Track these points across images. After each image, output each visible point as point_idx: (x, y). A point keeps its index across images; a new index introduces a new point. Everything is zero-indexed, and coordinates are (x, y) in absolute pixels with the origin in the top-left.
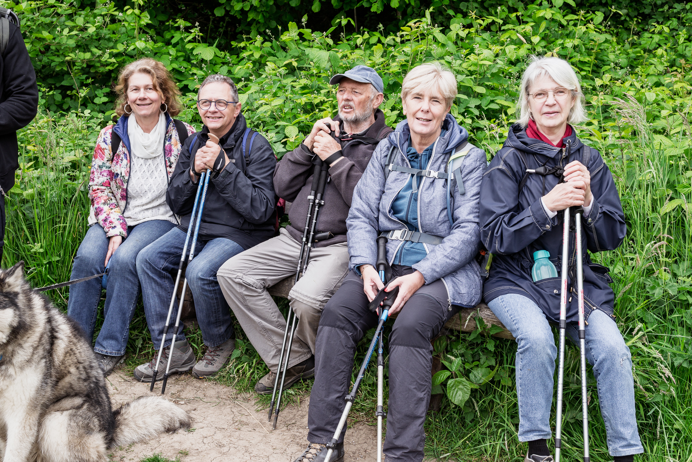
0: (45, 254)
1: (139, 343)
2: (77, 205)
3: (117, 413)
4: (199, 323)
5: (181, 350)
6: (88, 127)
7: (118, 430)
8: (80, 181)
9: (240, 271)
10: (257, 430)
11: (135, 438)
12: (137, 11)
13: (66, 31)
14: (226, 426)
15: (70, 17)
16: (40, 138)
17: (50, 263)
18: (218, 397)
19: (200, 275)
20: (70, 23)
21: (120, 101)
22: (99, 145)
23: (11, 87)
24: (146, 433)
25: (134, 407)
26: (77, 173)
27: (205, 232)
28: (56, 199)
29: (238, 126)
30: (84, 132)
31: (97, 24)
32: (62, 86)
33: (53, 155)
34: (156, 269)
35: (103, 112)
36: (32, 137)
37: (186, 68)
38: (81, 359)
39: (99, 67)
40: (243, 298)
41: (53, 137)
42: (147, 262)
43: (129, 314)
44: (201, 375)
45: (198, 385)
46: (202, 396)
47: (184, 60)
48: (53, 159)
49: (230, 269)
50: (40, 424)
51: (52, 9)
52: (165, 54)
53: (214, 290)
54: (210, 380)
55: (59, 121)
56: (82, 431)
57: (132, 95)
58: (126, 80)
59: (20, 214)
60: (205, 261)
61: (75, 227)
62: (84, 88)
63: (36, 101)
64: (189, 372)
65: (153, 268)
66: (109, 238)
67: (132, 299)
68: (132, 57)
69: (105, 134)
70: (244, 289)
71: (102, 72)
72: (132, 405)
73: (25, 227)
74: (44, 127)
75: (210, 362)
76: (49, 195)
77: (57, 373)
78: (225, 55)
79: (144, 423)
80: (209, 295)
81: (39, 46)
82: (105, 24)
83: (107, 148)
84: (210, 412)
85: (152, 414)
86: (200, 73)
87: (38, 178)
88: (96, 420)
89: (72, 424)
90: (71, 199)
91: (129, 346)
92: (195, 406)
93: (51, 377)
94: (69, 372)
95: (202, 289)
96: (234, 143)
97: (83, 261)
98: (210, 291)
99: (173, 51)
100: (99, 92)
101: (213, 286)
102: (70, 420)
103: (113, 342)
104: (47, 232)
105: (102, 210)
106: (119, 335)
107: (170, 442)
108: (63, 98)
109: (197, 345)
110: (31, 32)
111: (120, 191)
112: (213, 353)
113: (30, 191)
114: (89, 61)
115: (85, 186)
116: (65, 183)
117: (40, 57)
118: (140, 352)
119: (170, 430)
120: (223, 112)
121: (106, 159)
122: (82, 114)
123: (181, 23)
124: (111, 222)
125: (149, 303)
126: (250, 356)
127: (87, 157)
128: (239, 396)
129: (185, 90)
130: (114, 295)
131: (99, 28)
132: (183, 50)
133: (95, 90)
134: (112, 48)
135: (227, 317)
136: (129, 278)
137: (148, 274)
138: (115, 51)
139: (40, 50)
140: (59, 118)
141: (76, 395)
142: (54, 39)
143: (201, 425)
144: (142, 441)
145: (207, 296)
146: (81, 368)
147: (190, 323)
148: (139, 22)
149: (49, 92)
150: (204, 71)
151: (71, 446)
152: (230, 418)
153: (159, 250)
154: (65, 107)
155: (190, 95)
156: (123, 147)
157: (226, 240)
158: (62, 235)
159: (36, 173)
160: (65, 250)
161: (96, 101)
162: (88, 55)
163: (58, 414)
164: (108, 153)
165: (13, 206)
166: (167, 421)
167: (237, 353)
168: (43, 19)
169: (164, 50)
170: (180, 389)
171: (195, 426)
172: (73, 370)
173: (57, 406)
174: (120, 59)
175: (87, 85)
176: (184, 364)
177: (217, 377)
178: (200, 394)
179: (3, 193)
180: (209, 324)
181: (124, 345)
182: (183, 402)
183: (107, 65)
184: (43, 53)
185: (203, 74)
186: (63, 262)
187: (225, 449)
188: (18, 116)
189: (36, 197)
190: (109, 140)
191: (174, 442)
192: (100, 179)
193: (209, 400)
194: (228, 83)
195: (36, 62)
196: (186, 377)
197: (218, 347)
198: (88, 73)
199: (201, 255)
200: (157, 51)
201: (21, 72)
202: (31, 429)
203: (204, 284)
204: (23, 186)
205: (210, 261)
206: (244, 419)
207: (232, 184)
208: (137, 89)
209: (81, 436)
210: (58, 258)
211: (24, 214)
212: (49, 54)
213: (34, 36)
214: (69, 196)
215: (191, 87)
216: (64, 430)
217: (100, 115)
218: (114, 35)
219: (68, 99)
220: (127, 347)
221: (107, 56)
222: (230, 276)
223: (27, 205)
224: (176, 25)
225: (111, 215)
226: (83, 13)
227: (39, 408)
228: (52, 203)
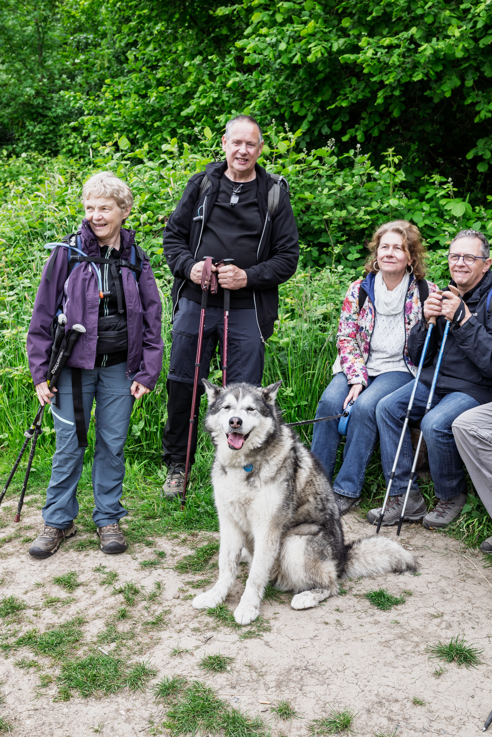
0: (294, 398)
1: (374, 489)
2: (326, 353)
3: (349, 547)
4: (432, 475)
5: (413, 499)
6: (341, 282)
7: (349, 563)
8: (330, 332)
9: (476, 424)
10: (483, 584)
11: (364, 572)
12: (392, 170)
13: (326, 191)
14: (451, 576)
15: (330, 178)
16: (297, 291)
17: (298, 407)
18: (446, 549)
19: (434, 427)
20: (329, 184)
21: (371, 258)
22: (347, 299)
23: (277, 247)
24: (374, 569)
25: (365, 544)
26: (328, 325)
27: (442, 385)
28: (308, 348)
29: (485, 281)
30: (336, 286)
31: (355, 183)
32: (320, 243)
33: (307, 307)
34: (394, 418)
35: (355, 268)
36: (290, 291)
37: (438, 224)
38: (319, 491)
39: (353, 225)
40: (476, 451)
41: (308, 292)
42: (385, 410)
43: (365, 459)
44: (432, 526)
45: (428, 535)
46: (430, 545)
47: (437, 216)
48: (308, 311)
49: (465, 420)
50: (282, 544)
51: (315, 171)
52: (418, 210)
53: (448, 443)
54: (440, 531)
55: (314, 277)
56: (317, 556)
57: (381, 252)
58: (379, 238)
59: (276, 360)
60: (440, 414)
61: (322, 375)
62: (339, 245)
63: (297, 259)
64: (420, 521)
65: (392, 417)
66: (351, 386)
67: (369, 445)
68: (385, 214)
69: (353, 288)
70: (477, 442)
71: (357, 230)
72: (364, 542)
73: (279, 373)
74: (300, 282)
75: (441, 515)
76: (301, 344)
77: (298, 498)
78: (480, 210)
79: (373, 560)
80: (443, 447)
81: (301, 206)
82: (362, 183)
83: (355, 302)
84: (437, 561)
85: (381, 553)
86: (452, 230)
87: (293, 328)
88: (330, 548)
89: (309, 548)
90: (321, 349)
91: (364, 490)
92: (423, 553)
93: (293, 501)
94: (308, 501)
95: (436, 440)
96: (479, 297)
97: (326, 405)
98: (444, 443)
99: (426, 207)
100: (353, 249)
101: (447, 439)
102: (308, 544)
103: (350, 484)
104: (298, 378)
105: (347, 359)
106: (355, 478)
107: (396, 581)
108: (320, 255)
109: (429, 496)
110: (294, 193)
111: (364, 343)
112: (444, 506)
113: (286, 340)
114: (346, 218)
115: (334, 337)
116: (317, 334)
117: (302, 216)
118: (374, 497)
119: (397, 571)
120: (471, 267)
121: (352, 312)
122: (335, 270)
123: (437, 178)
124: (355, 371)
125: (386, 450)
126: (481, 513)
127: (337, 310)
128: (467, 551)
129: (435, 246)
130: (354, 440)
131: (356, 187)
132: (438, 206)
133: (349, 247)
134: (367, 206)
135: (460, 471)
136: (368, 424)
137: (386, 422)
138: (369, 209)
139: (302, 210)
140: (315, 273)
141: (313, 522)
142: (314, 198)
143: (427, 571)
144: (370, 577)
145: (441, 448)
146: (319, 500)
147: (423, 474)
148: (393, 180)
149: (306, 248)
150: (455, 228)
151: (307, 568)
152: (456, 569)
153: (398, 400)
154: (321, 262)
155: (440, 252)
156: (369, 302)
157: (463, 395)
158: (311, 381)
159: (292, 324)
160: (312, 395)
161: (350, 257)
162: (344, 213)
163: (297, 537)
164: (355, 306)
165: (270, 352)
166: (394, 561)
167: (468, 508)
168: (306, 181)
169: (418, 206)
170: (409, 536)
171: (421, 571)
172: (311, 499)
173: (296, 530)
174: (374, 217)
175: (341, 243)
176: (415, 513)
177: (446, 530)
178: (429, 543)
179: (263, 341)
180: (442, 476)
181: (360, 488)
182: (411, 549)
183: (362, 223)
184: (304, 212)
185: (455, 230)
186: (310, 407)
187: (448, 596)
188: (280, 272)
189: (290, 345)
190: (356, 295)
191: (400, 582)
192: (346, 330)
193: (437, 550)
194: (479, 238)
195: (297, 221)
196: (416, 526)
197: (449, 500)
198: (344, 230)
199: (437, 408)
200: (410, 207)
201: (286, 233)
202: (273, 544)
203: (438, 436)
204: (280, 335)
205: (446, 414)
206: (470, 572)
207: (474, 337)
208: (386, 247)
209: (316, 561)
210: (306, 403)
211: (279, 360)
212: (309, 213)
213: (297, 197)
214: (318, 346)
215: (442, 243)
216: (301, 552)
217: (352, 271)
218: (370, 193)
219: (324, 256)
220: (362, 491)
221: (361, 213)
222: (465, 428)
223: (282, 353)
224: (431, 181)
225: (355, 364)
226: (342, 173)
227: (281, 527)
228: (304, 351)
